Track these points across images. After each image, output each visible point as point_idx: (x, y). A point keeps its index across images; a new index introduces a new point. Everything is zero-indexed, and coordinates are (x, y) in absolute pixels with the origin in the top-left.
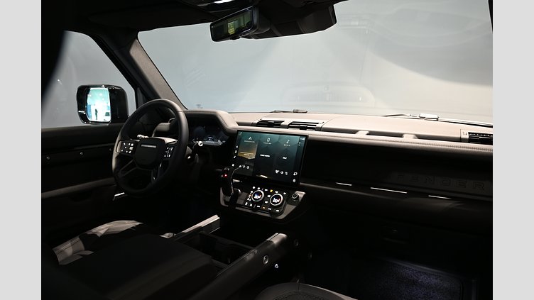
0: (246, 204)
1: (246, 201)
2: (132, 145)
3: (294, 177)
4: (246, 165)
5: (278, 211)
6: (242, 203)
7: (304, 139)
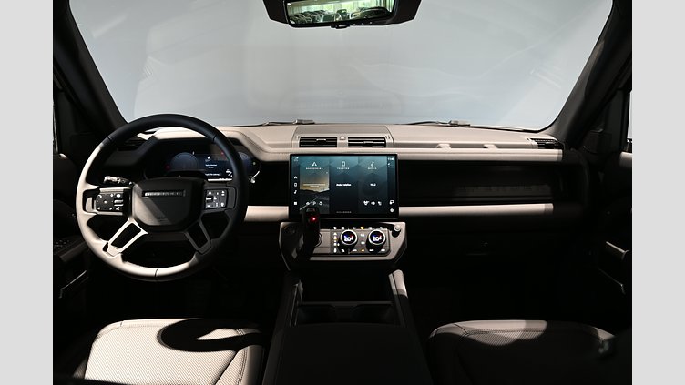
0: (335, 251)
1: (333, 247)
2: (119, 196)
3: (392, 206)
4: (318, 201)
5: (383, 250)
6: (329, 252)
7: (393, 159)
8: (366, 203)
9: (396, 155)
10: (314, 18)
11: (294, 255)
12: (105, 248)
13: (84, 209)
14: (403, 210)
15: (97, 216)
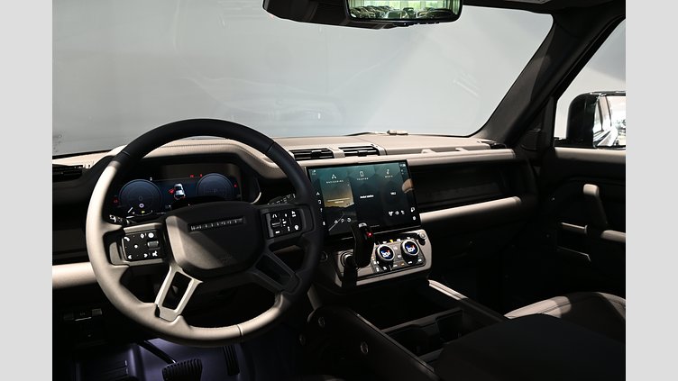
0: (378, 270)
1: (374, 267)
2: (151, 235)
3: (413, 214)
4: (345, 218)
5: (420, 260)
6: (372, 272)
7: (404, 165)
8: (391, 213)
9: (405, 161)
10: (378, 14)
11: (338, 282)
12: (157, 313)
13: (109, 261)
14: (424, 216)
15: (130, 269)
